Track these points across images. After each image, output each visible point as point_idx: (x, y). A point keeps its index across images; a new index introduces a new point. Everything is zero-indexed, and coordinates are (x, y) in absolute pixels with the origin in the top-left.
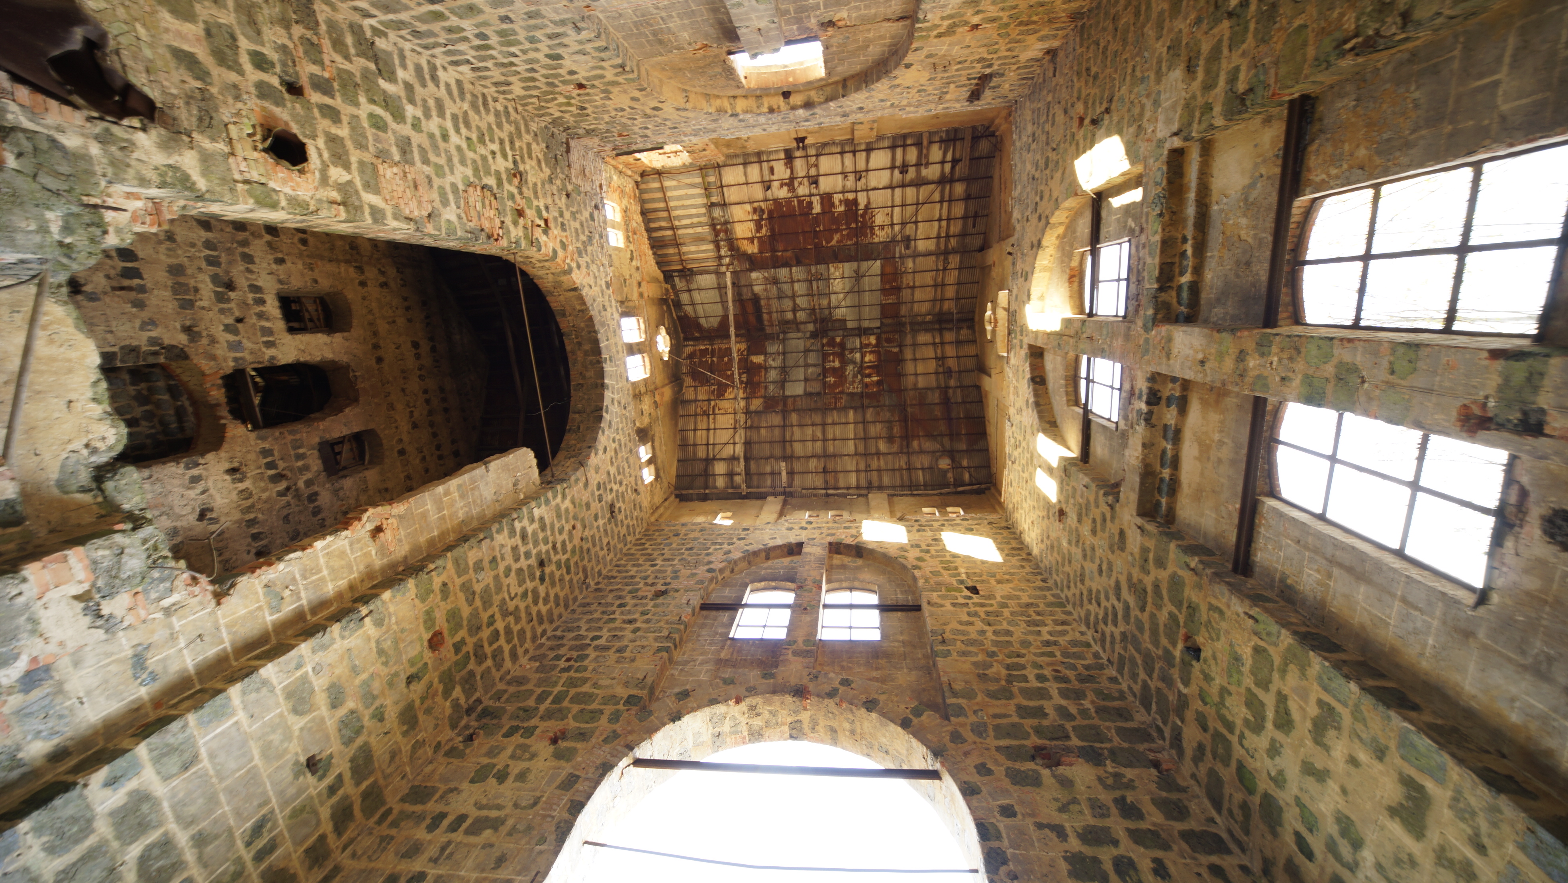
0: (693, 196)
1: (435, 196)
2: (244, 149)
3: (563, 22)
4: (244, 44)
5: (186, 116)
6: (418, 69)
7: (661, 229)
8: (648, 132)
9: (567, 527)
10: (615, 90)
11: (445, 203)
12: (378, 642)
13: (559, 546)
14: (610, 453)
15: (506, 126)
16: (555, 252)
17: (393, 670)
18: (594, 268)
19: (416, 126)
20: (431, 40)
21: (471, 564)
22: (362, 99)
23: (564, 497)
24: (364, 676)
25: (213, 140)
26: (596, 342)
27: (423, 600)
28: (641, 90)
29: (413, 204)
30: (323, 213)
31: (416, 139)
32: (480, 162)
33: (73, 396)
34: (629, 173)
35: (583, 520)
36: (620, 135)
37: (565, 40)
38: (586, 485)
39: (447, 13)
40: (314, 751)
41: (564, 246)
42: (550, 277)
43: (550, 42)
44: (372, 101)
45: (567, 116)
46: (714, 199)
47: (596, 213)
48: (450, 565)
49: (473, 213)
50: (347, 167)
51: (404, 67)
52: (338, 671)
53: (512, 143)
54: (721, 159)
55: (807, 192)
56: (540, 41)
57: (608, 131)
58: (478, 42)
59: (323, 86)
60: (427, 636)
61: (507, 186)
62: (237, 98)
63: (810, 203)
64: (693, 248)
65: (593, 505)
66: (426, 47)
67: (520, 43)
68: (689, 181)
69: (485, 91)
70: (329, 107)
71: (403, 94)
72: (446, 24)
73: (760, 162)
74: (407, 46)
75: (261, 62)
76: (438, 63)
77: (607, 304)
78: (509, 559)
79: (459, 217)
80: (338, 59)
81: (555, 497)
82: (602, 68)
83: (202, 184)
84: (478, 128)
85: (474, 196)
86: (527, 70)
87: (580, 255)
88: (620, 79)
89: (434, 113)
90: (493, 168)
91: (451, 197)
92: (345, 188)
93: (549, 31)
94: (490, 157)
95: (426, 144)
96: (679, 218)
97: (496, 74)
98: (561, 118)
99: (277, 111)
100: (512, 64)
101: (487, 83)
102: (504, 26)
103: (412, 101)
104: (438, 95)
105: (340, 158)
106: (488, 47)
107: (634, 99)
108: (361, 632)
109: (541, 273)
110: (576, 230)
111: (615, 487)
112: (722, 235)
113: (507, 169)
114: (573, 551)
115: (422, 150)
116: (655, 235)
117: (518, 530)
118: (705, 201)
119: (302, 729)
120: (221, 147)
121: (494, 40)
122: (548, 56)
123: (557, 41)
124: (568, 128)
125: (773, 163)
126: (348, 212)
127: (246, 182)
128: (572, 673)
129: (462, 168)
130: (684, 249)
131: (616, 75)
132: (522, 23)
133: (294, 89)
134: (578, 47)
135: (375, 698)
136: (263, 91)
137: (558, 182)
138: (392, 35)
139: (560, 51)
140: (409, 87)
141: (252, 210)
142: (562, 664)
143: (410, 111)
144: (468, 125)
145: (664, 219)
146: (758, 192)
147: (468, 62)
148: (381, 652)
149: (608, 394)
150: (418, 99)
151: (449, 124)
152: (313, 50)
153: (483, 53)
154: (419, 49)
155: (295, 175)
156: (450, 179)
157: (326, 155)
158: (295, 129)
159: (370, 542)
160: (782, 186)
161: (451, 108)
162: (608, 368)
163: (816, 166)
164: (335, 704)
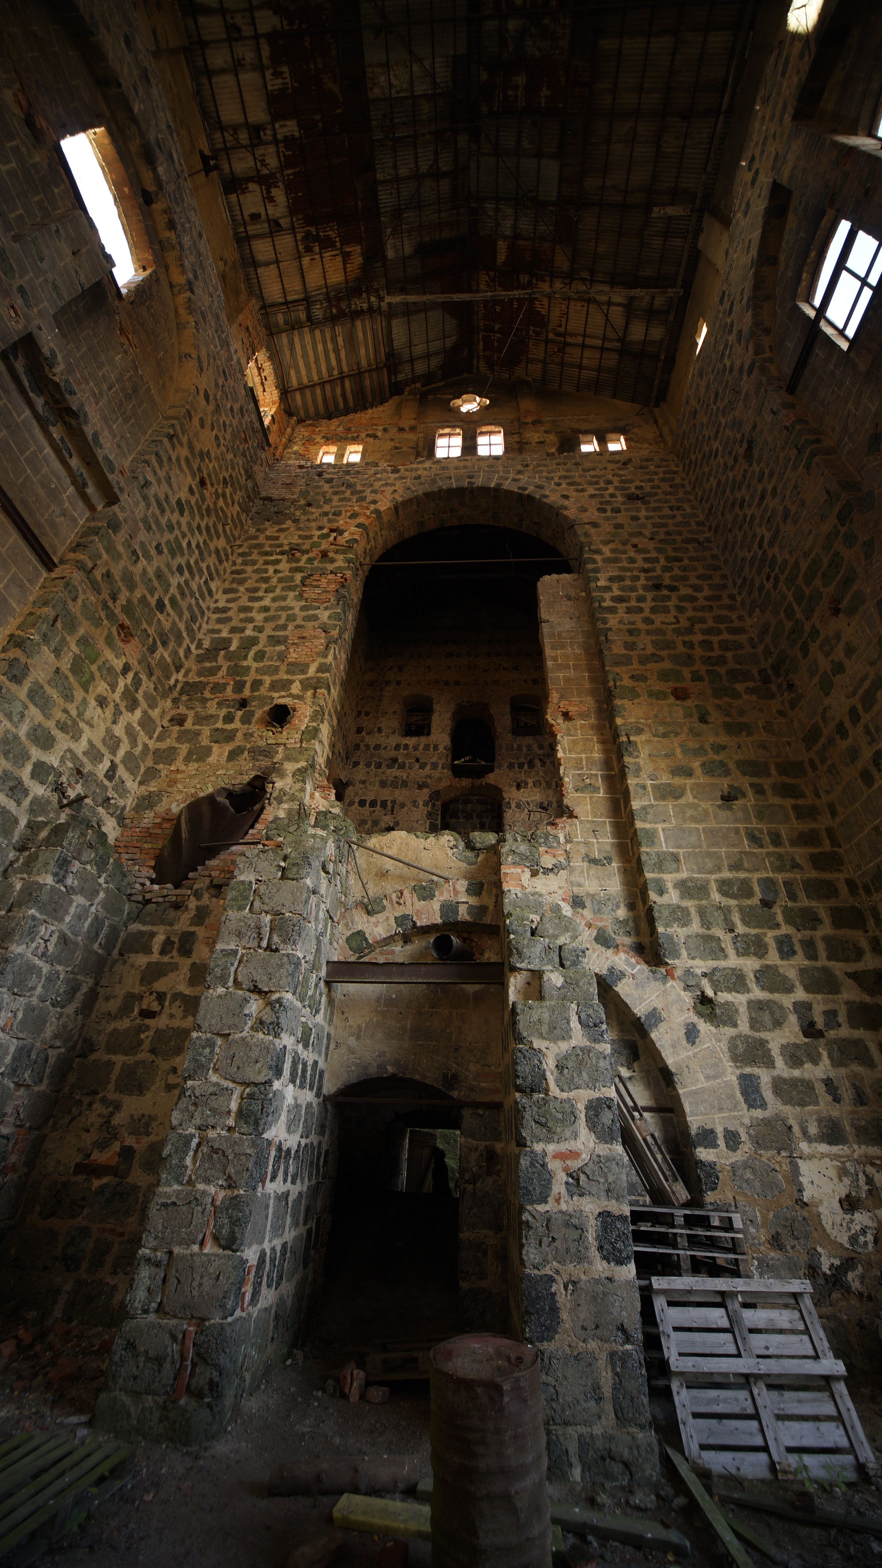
0: (303, 347)
1: (310, 624)
2: (283, 737)
3: (145, 498)
4: (219, 725)
5: (265, 763)
6: (219, 621)
7: (344, 394)
8: (236, 407)
9: (632, 554)
10: (198, 446)
11: (315, 618)
12: (654, 736)
13: (646, 566)
14: (571, 492)
15: (254, 557)
16: (359, 526)
17: (686, 729)
18: (377, 485)
19: (260, 630)
20: (196, 609)
21: (624, 652)
22: (245, 663)
23: (598, 552)
24: (678, 750)
25: (277, 752)
26: (451, 491)
27: (638, 696)
28: (191, 417)
29: (317, 642)
30: (322, 703)
31: (268, 631)
32: (284, 584)
33: (422, 847)
34: (289, 430)
35: (631, 535)
36: (246, 441)
37: (162, 497)
38: (595, 525)
39: (169, 595)
40: (718, 794)
41: (354, 516)
42: (383, 532)
43: (168, 511)
44: (245, 658)
45: (236, 498)
46: (303, 316)
47: (326, 476)
48: (617, 670)
49: (323, 597)
50: (291, 682)
51: (219, 631)
52: (663, 766)
53: (267, 554)
54: (255, 305)
55: (271, 149)
56: (169, 520)
57: (244, 455)
58: (186, 573)
59: (239, 687)
60: (672, 700)
61: (302, 564)
62: (252, 735)
63: (289, 141)
64: (363, 351)
65: (620, 521)
66: (203, 613)
67: (176, 538)
68: (287, 352)
69: (228, 571)
70: (252, 686)
71: (238, 635)
72: (179, 597)
73: (249, 238)
74: (205, 626)
75: (229, 719)
76: (213, 606)
77: (414, 474)
78: (637, 618)
79: (326, 608)
80: (220, 674)
81: (594, 561)
82: (178, 459)
83: (303, 764)
84: (257, 581)
85: (310, 593)
86: (200, 533)
87: (363, 499)
88: (185, 440)
89: (250, 615)
90: (288, 574)
91: (311, 612)
92: (306, 685)
93: (158, 512)
94: (280, 575)
95: (272, 625)
96: (330, 369)
97: (212, 561)
98: (239, 503)
99: (257, 716)
100: (198, 546)
101: (221, 568)
102: (165, 551)
103: (242, 630)
104: (236, 609)
105: (285, 685)
106: (188, 565)
107: (202, 426)
108: (639, 745)
109: (380, 541)
110: (341, 500)
111: (611, 490)
112: (344, 305)
113: (288, 562)
114: (659, 550)
115: (276, 628)
116: (351, 404)
117: (612, 604)
118: (306, 330)
119: (695, 797)
120: (281, 749)
121: (180, 560)
122: (182, 515)
123: (165, 504)
124: (249, 497)
125: (246, 214)
126: (321, 688)
127: (301, 741)
128: (782, 578)
129: (289, 600)
130: (364, 363)
131: (181, 444)
132: (158, 536)
133: (243, 703)
134: (164, 484)
135: (702, 748)
136: (246, 720)
137: (298, 513)
138: (200, 636)
139: (173, 502)
140: (233, 630)
141: (321, 742)
142: (769, 585)
143: (249, 632)
144: (256, 590)
145: (333, 390)
146: (285, 242)
147: (206, 582)
148: (665, 735)
149: (507, 485)
150: (241, 625)
151: (257, 605)
152: (218, 688)
153: (195, 570)
154: (205, 619)
155: (297, 714)
156: (297, 611)
157: (283, 693)
158: (267, 708)
159: (573, 722)
160: (271, 200)
161: (244, 602)
162: (479, 481)
163: (235, 128)
164: (688, 773)
